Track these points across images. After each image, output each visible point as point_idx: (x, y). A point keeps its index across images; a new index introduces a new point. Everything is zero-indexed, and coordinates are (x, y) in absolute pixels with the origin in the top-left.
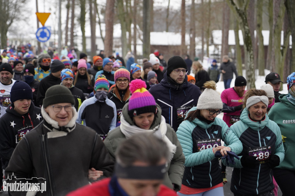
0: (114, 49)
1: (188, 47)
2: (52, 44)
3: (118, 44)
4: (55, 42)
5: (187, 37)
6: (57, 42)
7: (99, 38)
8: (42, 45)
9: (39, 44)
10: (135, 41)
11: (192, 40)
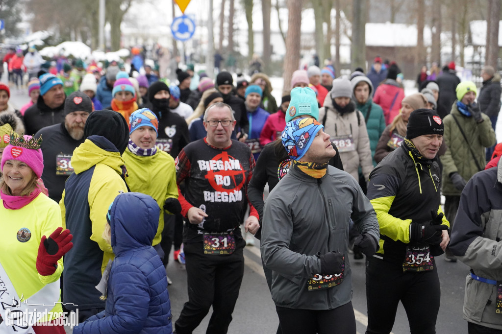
0: (302, 52)
1: (429, 50)
2: (196, 44)
3: (308, 44)
4: (201, 40)
5: (428, 33)
6: (205, 39)
7: (276, 33)
8: (180, 45)
9: (175, 44)
10: (338, 40)
11: (436, 38)
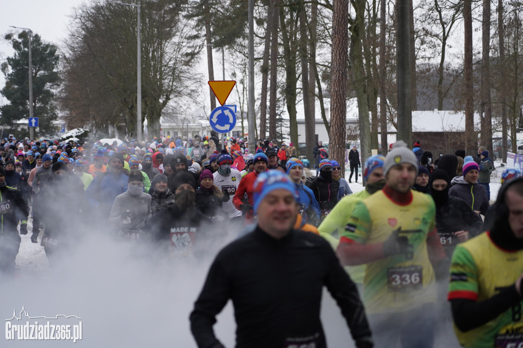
0: (347, 142)
1: (479, 135)
3: (353, 134)
4: (243, 132)
5: (477, 118)
7: (319, 123)
10: (384, 127)
11: (486, 122)
